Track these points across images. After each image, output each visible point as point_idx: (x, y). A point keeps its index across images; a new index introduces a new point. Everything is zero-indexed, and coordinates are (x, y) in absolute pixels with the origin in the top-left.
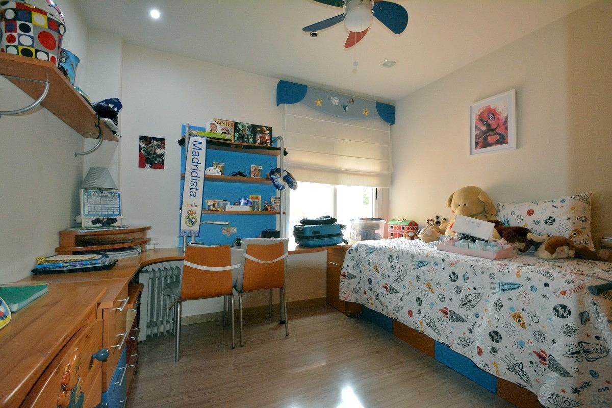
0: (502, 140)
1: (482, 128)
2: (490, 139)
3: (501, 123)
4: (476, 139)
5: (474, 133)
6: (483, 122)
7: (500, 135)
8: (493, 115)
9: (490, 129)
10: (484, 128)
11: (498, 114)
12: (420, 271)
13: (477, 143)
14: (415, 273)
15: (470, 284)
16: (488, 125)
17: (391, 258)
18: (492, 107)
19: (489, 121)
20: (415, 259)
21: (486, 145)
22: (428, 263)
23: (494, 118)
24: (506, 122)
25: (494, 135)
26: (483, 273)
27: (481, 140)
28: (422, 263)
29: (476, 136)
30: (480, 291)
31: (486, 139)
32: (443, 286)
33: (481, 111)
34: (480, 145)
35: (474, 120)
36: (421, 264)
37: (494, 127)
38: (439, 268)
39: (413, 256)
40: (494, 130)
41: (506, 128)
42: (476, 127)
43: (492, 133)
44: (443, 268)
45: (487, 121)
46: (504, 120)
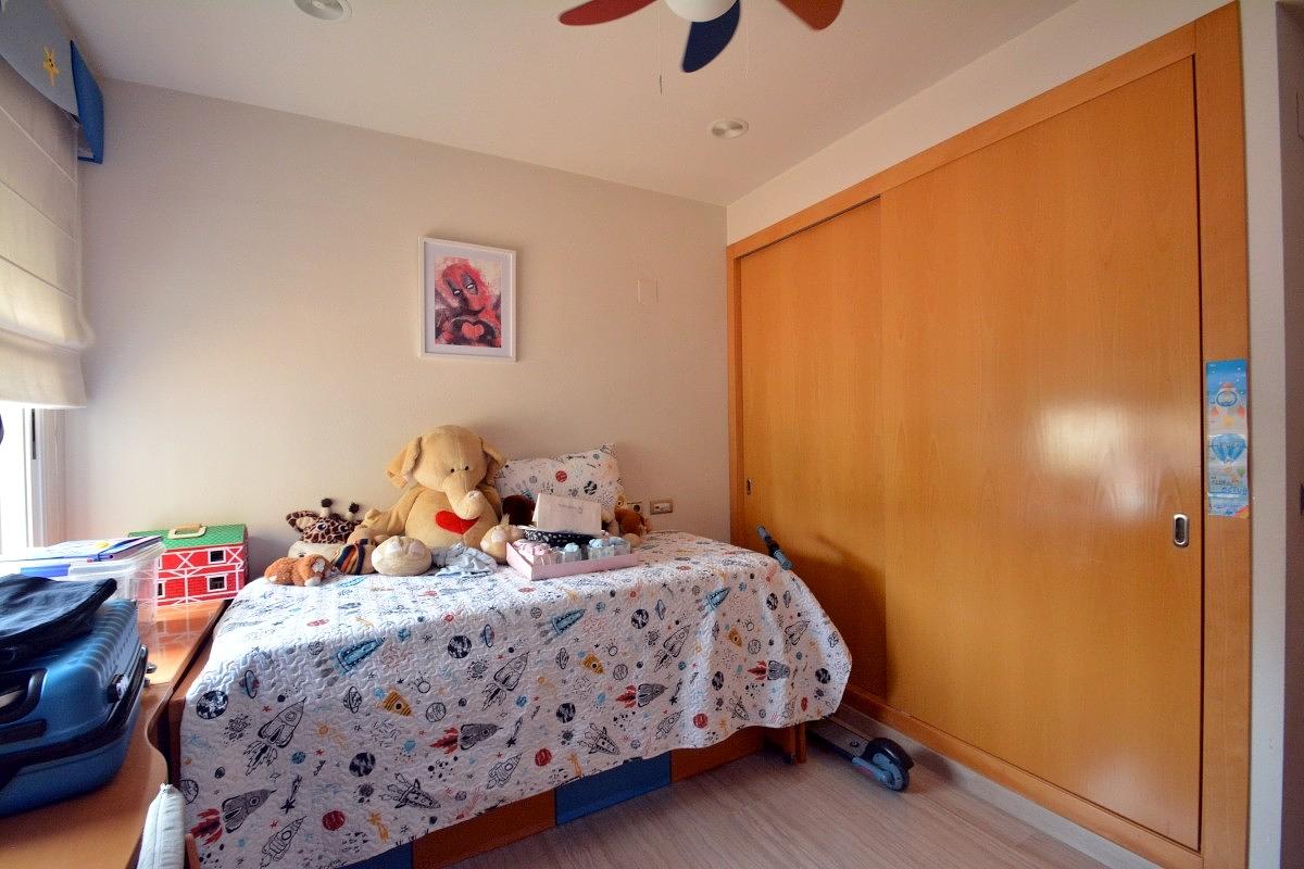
0: (490, 338)
1: (449, 300)
2: (467, 329)
3: (489, 306)
4: (436, 320)
5: (434, 307)
6: (454, 290)
7: (487, 326)
8: (474, 283)
9: (466, 308)
10: (455, 303)
11: (483, 284)
12: (566, 641)
13: (439, 331)
14: (551, 652)
15: (669, 619)
16: (464, 300)
17: (458, 646)
18: (472, 264)
19: (465, 292)
20: (545, 618)
21: (458, 339)
22: (582, 612)
23: (477, 289)
24: (497, 305)
25: (474, 324)
26: (683, 590)
27: (448, 325)
28: (565, 620)
29: (438, 314)
30: (686, 623)
31: (458, 326)
32: (622, 646)
33: (450, 263)
34: (445, 336)
35: (433, 278)
36: (565, 623)
37: (477, 308)
38: (608, 613)
39: (536, 611)
40: (476, 313)
41: (498, 318)
42: (437, 294)
43: (472, 319)
44: (617, 611)
45: (461, 291)
46: (495, 300)
